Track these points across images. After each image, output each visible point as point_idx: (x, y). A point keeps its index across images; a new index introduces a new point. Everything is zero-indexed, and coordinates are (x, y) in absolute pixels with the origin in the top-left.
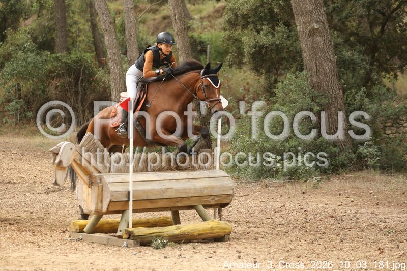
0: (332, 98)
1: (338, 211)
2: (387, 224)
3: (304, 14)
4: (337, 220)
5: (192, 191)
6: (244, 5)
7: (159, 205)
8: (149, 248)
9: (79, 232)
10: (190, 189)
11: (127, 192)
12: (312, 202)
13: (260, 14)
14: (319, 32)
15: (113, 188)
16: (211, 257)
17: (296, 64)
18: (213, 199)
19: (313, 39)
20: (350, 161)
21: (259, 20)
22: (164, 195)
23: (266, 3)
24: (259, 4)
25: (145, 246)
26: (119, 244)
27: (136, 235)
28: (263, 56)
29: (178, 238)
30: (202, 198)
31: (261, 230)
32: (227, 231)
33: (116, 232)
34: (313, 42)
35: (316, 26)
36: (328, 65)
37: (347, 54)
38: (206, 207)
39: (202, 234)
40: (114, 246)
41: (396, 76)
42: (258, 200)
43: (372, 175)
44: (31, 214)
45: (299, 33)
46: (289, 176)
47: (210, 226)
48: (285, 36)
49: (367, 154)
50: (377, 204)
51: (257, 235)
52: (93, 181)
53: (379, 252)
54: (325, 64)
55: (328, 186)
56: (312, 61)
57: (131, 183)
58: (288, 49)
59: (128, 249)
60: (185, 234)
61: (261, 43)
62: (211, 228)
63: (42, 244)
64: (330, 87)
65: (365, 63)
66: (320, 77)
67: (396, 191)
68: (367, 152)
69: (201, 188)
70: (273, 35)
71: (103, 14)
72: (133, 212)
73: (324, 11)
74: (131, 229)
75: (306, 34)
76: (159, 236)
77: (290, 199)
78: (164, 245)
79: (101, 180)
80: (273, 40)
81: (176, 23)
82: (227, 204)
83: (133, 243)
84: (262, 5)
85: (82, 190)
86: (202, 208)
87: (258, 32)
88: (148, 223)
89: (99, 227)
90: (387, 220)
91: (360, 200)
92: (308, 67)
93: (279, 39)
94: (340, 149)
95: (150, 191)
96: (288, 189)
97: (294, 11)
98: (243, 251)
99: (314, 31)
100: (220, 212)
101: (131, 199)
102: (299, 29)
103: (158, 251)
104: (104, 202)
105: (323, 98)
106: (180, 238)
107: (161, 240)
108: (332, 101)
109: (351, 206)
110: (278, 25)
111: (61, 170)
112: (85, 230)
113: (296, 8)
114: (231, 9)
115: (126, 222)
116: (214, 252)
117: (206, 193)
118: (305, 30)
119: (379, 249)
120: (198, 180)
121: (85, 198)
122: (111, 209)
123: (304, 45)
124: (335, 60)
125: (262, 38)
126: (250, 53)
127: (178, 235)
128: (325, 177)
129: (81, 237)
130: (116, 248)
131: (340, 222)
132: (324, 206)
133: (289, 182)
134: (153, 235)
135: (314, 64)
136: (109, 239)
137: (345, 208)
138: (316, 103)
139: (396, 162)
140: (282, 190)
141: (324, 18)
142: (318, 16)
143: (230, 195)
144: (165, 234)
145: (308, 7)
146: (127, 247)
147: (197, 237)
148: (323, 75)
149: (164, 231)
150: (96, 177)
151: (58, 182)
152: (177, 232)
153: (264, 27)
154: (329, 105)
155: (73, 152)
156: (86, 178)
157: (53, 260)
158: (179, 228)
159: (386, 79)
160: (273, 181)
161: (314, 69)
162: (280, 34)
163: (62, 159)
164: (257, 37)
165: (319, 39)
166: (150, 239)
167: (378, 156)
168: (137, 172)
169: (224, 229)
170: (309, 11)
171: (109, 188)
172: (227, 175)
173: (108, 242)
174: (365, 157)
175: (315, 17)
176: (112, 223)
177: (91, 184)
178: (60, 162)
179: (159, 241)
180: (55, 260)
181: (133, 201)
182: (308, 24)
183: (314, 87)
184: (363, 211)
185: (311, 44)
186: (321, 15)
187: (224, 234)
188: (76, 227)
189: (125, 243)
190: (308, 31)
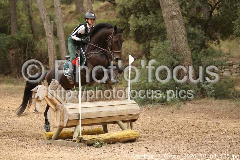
0: (185, 56)
1: (196, 123)
2: (227, 129)
3: (167, 7)
4: (197, 127)
5: (116, 113)
6: (129, 2)
7: (97, 121)
8: (92, 147)
9: (49, 139)
10: (115, 111)
11: (77, 114)
12: (178, 117)
13: (138, 8)
14: (177, 17)
15: (70, 112)
16: (132, 152)
17: (161, 36)
18: (128, 117)
19: (173, 21)
20: (197, 93)
21: (138, 11)
22: (99, 115)
23: (142, 1)
24: (138, 2)
25: (90, 146)
26: (74, 145)
27: (85, 139)
28: (141, 33)
29: (109, 141)
30: (121, 116)
31: (155, 134)
32: (137, 136)
33: (72, 138)
34: (173, 23)
35: (174, 14)
36: (182, 36)
37: (192, 30)
38: (123, 122)
39: (123, 138)
40: (71, 146)
41: (219, 42)
42: (146, 117)
43: (211, 100)
44: (14, 129)
45: (164, 18)
46: (161, 102)
47: (127, 133)
48: (154, 20)
49: (207, 88)
50: (218, 118)
51: (154, 138)
52: (57, 108)
53: (230, 145)
54: (180, 36)
55: (186, 108)
56: (172, 34)
57: (80, 109)
58: (156, 28)
59: (80, 148)
60: (113, 138)
61: (140, 25)
62: (128, 134)
63: (27, 147)
64: (183, 50)
65: (202, 35)
66: (178, 43)
67: (227, 109)
68: (207, 87)
69: (121, 111)
70: (147, 20)
71: (42, 10)
72: (82, 126)
73: (179, 4)
74: (81, 136)
75: (168, 18)
76: (98, 140)
77: (165, 116)
78: (102, 145)
79: (62, 107)
80: (147, 22)
82: (136, 120)
83: (82, 145)
84: (139, 2)
85: (51, 114)
86: (121, 123)
87: (138, 18)
88: (89, 132)
89: (60, 136)
90: (227, 127)
91: (207, 115)
92: (170, 38)
93: (150, 22)
94: (191, 86)
95: (91, 113)
96: (162, 111)
97: (161, 5)
98: (149, 147)
99: (174, 16)
100: (131, 125)
102: (164, 15)
103: (98, 149)
104: (64, 120)
105: (180, 56)
106: (110, 140)
107: (99, 142)
108: (185, 57)
109: (203, 119)
110: (149, 14)
111: (38, 102)
112: (52, 138)
113: (162, 3)
114: (121, 5)
115: (78, 132)
116: (132, 148)
117: (123, 113)
118: (168, 16)
119: (230, 144)
120: (119, 106)
121: (53, 119)
122: (69, 125)
123: (168, 24)
124: (186, 33)
125: (140, 22)
126: (134, 31)
127: (109, 139)
128: (182, 103)
129: (50, 142)
130: (73, 148)
131: (200, 129)
132: (186, 120)
133: (162, 106)
134: (94, 139)
135: (174, 36)
136: (67, 142)
137: (199, 120)
138: (176, 59)
139: (223, 93)
140: (159, 111)
141: (178, 9)
142: (175, 8)
143: (137, 114)
144: (101, 138)
145: (170, 2)
146: (79, 147)
147: (120, 140)
148: (179, 42)
149: (100, 137)
150: (59, 106)
151: (37, 110)
152: (108, 137)
153: (141, 15)
154: (183, 60)
155: (45, 91)
156: (53, 107)
157: (38, 156)
158: (109, 135)
159: (213, 44)
160: (152, 106)
161: (174, 39)
162: (151, 19)
163: (39, 95)
164: (138, 21)
165: (176, 21)
166: (93, 142)
167: (213, 89)
168: (83, 102)
169: (135, 135)
170: (170, 5)
171: (67, 112)
172: (135, 102)
173: (67, 145)
174: (205, 90)
175: (174, 8)
176: (68, 133)
177: (56, 110)
178: (38, 97)
179: (98, 143)
180: (39, 156)
181: (82, 119)
182: (170, 13)
183: (174, 49)
184: (210, 122)
185: (171, 24)
186: (177, 7)
187: (135, 138)
188: (47, 136)
189: (78, 145)
190: (169, 17)
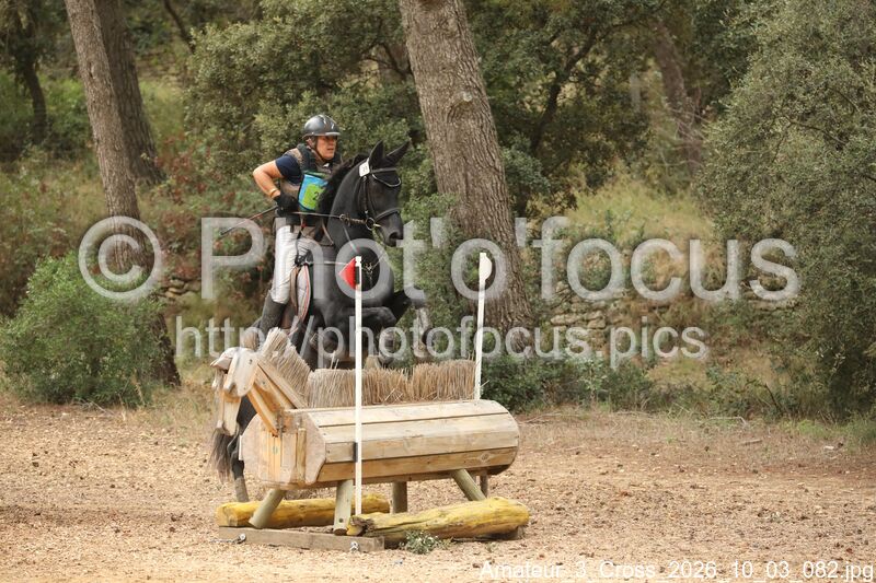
3: (438, 71)
5: (453, 442)
8: (402, 552)
9: (239, 527)
10: (450, 438)
11: (351, 444)
14: (473, 110)
15: (330, 437)
18: (485, 458)
19: (460, 125)
22: (409, 449)
25: (394, 549)
26: (340, 546)
27: (379, 527)
29: (445, 533)
30: (468, 455)
32: (522, 519)
33: (331, 522)
34: (459, 131)
35: (467, 98)
36: (491, 179)
38: (472, 472)
39: (483, 525)
40: (329, 550)
45: (424, 112)
47: (493, 509)
52: (286, 424)
54: (485, 178)
56: (456, 171)
57: (358, 427)
60: (456, 526)
62: (496, 513)
66: (476, 204)
69: (468, 436)
72: (364, 484)
73: (479, 64)
74: (361, 516)
75: (443, 113)
76: (417, 530)
78: (432, 546)
79: (301, 421)
81: (93, 82)
83: (372, 543)
85: (257, 441)
86: (466, 476)
92: (447, 184)
95: (387, 442)
99: (462, 107)
101: (360, 458)
102: (425, 102)
104: (308, 464)
106: (449, 532)
107: (422, 536)
111: (231, 401)
112: (252, 521)
113: (421, 58)
115: (350, 503)
117: (475, 445)
118: (440, 104)
120: (460, 420)
121: (266, 459)
122: (322, 480)
123: (438, 136)
124: (503, 170)
127: (445, 527)
129: (243, 536)
134: (403, 527)
135: (461, 177)
136: (313, 536)
141: (479, 81)
142: (469, 76)
143: (512, 449)
145: (448, 56)
146: (360, 550)
147: (475, 532)
148: (482, 201)
149: (415, 519)
150: (292, 416)
151: (227, 426)
152: (442, 522)
155: (254, 368)
156: (271, 419)
158: (443, 514)
161: (462, 188)
163: (235, 381)
165: (471, 124)
166: (400, 535)
169: (516, 515)
170: (450, 64)
171: (320, 438)
172: (504, 409)
173: (312, 544)
175: (463, 76)
177: (281, 429)
178: (233, 386)
181: (363, 461)
182: (448, 93)
183: (460, 226)
185: (454, 135)
186: (475, 74)
187: (517, 524)
188: (231, 517)
189: (354, 543)
190: (447, 107)
